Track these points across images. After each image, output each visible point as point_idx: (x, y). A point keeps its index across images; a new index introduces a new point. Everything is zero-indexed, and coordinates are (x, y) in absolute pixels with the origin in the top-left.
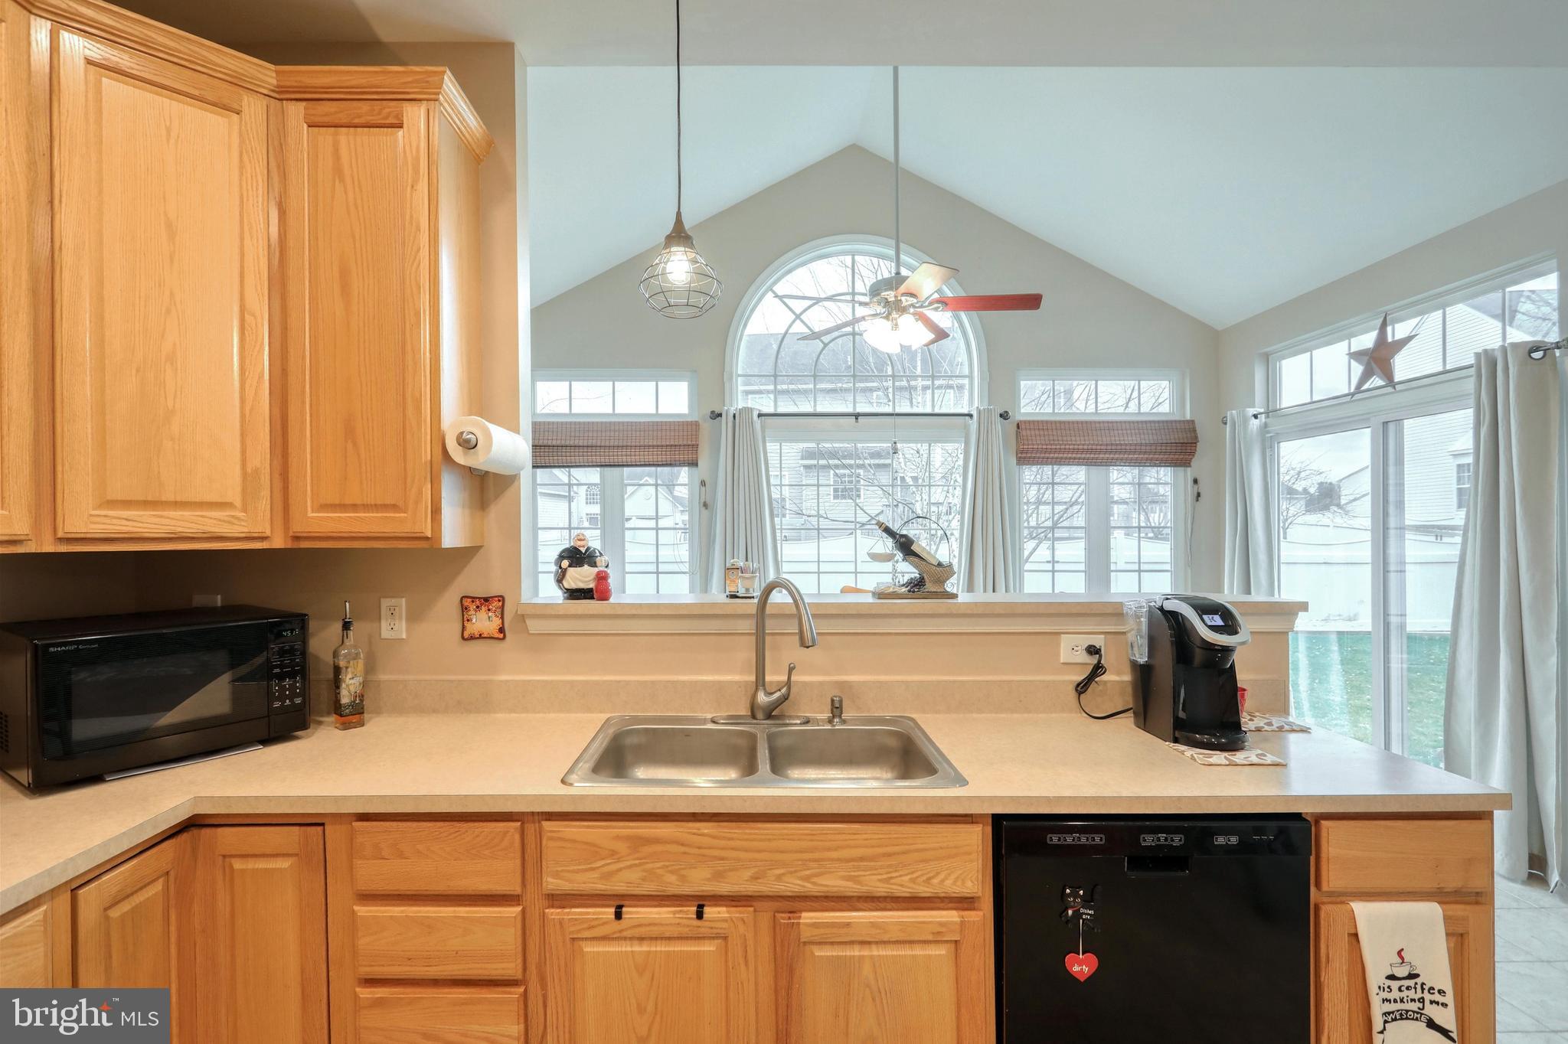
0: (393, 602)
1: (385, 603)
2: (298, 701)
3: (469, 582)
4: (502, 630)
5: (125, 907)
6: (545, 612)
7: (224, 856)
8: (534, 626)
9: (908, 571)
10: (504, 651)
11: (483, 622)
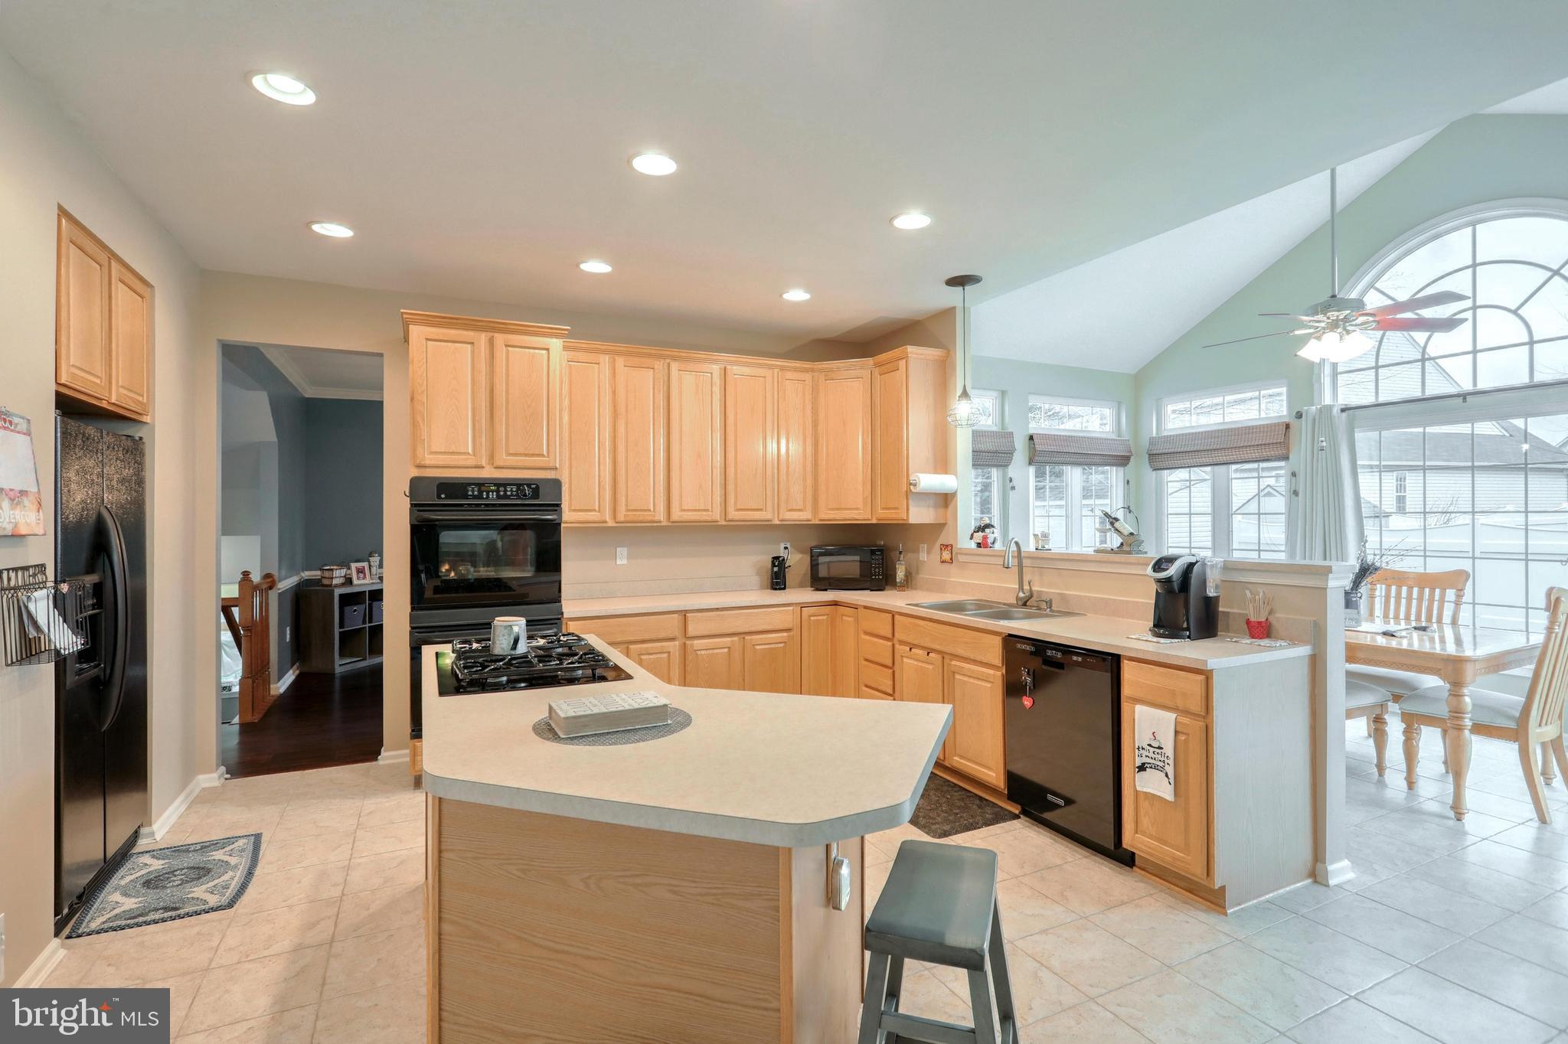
0: (922, 545)
1: (921, 546)
2: (881, 577)
3: (943, 539)
4: (951, 559)
5: (815, 618)
6: (968, 553)
7: (842, 615)
8: (961, 558)
9: (1114, 541)
10: (953, 569)
11: (946, 555)
